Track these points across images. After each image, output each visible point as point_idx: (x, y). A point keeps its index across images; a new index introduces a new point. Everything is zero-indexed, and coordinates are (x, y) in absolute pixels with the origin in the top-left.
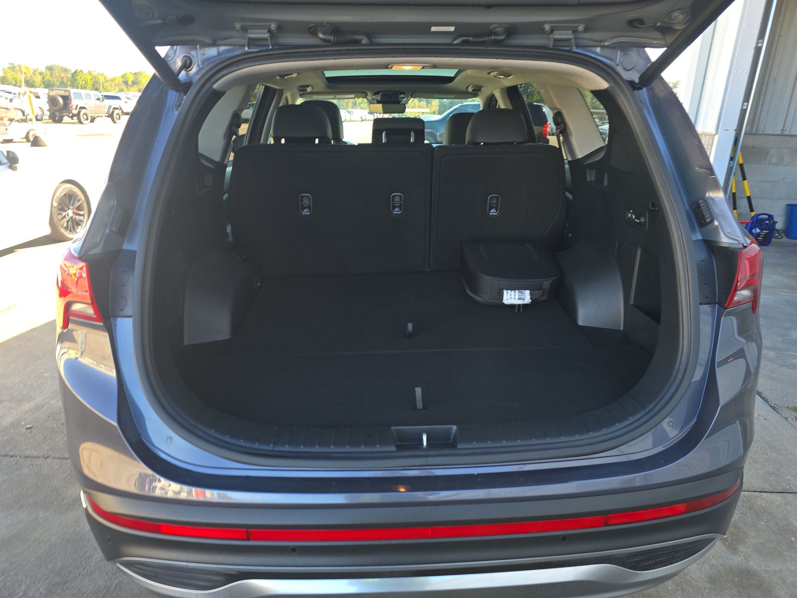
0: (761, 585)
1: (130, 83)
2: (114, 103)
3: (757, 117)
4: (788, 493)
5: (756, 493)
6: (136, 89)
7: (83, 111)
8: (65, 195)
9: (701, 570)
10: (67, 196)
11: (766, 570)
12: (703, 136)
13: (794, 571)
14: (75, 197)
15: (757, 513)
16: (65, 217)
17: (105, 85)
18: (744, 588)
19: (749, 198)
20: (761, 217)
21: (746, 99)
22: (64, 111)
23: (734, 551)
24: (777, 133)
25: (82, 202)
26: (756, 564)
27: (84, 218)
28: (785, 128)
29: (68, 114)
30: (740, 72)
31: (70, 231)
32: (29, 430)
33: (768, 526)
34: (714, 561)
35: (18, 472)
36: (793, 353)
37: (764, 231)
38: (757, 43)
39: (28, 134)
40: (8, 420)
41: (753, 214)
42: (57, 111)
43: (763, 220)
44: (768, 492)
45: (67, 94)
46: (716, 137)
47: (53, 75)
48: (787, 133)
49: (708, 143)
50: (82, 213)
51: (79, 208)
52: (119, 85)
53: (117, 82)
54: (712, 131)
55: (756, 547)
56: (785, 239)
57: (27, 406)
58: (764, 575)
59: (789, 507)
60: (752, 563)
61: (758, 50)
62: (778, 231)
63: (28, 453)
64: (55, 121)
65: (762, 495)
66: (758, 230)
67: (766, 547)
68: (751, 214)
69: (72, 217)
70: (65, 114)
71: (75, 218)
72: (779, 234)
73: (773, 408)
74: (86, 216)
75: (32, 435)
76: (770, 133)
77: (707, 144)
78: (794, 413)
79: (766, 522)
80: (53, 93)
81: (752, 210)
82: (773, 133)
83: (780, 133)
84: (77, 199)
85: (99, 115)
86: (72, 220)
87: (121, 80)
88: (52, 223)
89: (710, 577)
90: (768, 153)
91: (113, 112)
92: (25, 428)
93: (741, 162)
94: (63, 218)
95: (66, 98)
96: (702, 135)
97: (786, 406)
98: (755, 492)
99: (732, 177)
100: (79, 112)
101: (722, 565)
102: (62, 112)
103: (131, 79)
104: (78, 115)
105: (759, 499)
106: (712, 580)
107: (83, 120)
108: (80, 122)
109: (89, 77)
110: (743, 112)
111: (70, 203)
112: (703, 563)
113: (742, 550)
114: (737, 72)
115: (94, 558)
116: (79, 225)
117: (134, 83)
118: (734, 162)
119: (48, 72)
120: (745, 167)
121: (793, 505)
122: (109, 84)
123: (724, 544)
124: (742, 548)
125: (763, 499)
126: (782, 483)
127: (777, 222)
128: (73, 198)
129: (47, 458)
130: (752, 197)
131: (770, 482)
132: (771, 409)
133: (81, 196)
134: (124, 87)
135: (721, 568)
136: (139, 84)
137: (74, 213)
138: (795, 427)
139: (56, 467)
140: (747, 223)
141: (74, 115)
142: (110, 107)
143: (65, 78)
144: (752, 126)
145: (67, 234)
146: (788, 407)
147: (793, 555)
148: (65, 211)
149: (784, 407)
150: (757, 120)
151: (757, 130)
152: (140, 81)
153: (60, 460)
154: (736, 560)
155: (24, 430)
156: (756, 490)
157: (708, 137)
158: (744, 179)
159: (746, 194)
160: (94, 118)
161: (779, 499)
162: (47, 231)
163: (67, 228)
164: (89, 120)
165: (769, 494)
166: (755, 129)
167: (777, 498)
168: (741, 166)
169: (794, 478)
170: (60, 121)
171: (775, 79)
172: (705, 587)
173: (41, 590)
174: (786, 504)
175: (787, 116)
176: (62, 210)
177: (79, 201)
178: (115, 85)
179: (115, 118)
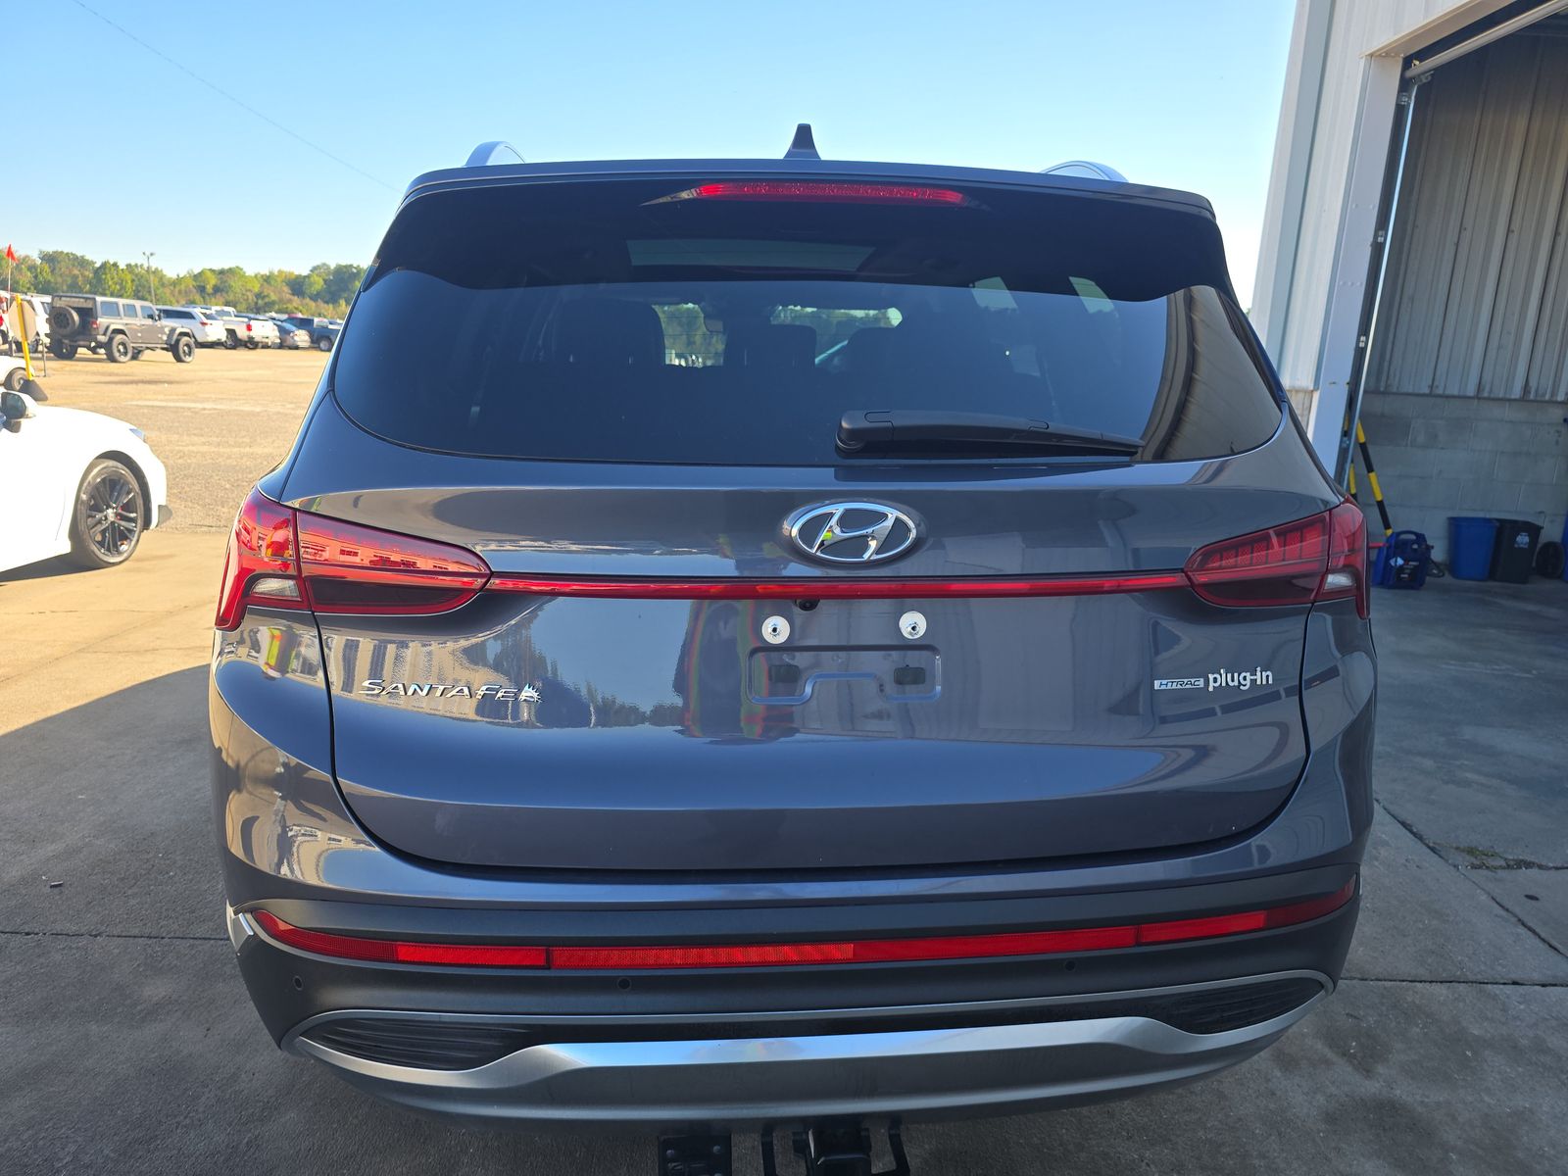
0: (1414, 1124)
1: (209, 289)
2: (180, 325)
3: (1386, 364)
4: (1459, 982)
5: (1404, 983)
6: (222, 300)
7: (119, 338)
8: (103, 480)
9: (1311, 1103)
10: (108, 482)
11: (1422, 1102)
12: (1293, 393)
13: (1471, 1103)
14: (123, 484)
15: (1406, 1014)
16: (99, 522)
17: (158, 292)
18: (1384, 1130)
19: (1380, 504)
20: (1403, 537)
21: (1364, 330)
22: (81, 337)
23: (1368, 1073)
24: (1422, 392)
25: (134, 496)
26: (1405, 1092)
27: (136, 527)
28: (1436, 383)
29: (87, 343)
30: (1350, 284)
31: (109, 550)
32: (56, 890)
33: (1426, 1034)
34: (1333, 1090)
35: (42, 960)
36: (1466, 763)
37: (1411, 563)
38: (1376, 236)
39: (10, 375)
40: (14, 873)
41: (1389, 532)
42: (65, 337)
43: (1406, 543)
44: (1425, 982)
45: (89, 305)
46: (1316, 396)
47: (57, 271)
48: (1440, 391)
49: (1303, 404)
50: (133, 515)
51: (127, 507)
52: (187, 293)
53: (183, 287)
54: (1307, 382)
55: (1406, 1067)
56: (1448, 579)
57: (51, 849)
58: (1420, 1109)
59: (1461, 1005)
60: (1398, 1092)
61: (1377, 248)
62: (1437, 565)
63: (58, 928)
64: (60, 356)
65: (1415, 986)
66: (1400, 561)
67: (1422, 1067)
68: (1385, 534)
69: (113, 523)
70: (82, 343)
71: (119, 525)
72: (1440, 570)
73: (1433, 849)
74: (140, 522)
75: (64, 898)
76: (1410, 391)
77: (1301, 407)
78: (1468, 857)
79: (1422, 1028)
80: (59, 304)
81: (1387, 526)
82: (1416, 391)
83: (1426, 391)
84: (126, 489)
85: (149, 346)
86: (114, 528)
87: (191, 283)
88: (75, 533)
89: (1327, 1114)
90: (1410, 426)
91: (178, 341)
92: (48, 886)
93: (1362, 439)
94: (95, 525)
95: (88, 314)
96: (1290, 391)
97: (1454, 845)
98: (1403, 981)
99: (1348, 465)
100: (111, 340)
101: (1347, 1096)
102: (78, 338)
103: (213, 281)
104: (108, 346)
105: (1411, 992)
106: (1330, 1118)
107: (117, 354)
108: (112, 359)
109: (129, 277)
110: (1360, 352)
111: (111, 495)
112: (1315, 1093)
113: (1381, 1072)
114: (1344, 283)
115: (203, 1099)
116: (126, 538)
117: (217, 290)
118: (1350, 440)
119: (46, 268)
120: (1371, 450)
121: (1468, 1001)
122: (167, 291)
123: (1351, 1062)
124: (1380, 1069)
125: (1417, 993)
126: (1450, 967)
127: (1433, 547)
128: (118, 487)
129: (96, 936)
130: (1385, 503)
131: (1429, 965)
132: (1429, 851)
133: (134, 484)
134: (198, 297)
135: (1346, 1099)
136: (227, 292)
137: (117, 514)
138: (1470, 880)
139: (116, 951)
140: (1380, 548)
141: (100, 345)
142: (173, 330)
143: (80, 278)
144: (1378, 379)
145: (101, 554)
146: (1457, 848)
147: (1469, 1078)
148: (101, 511)
149: (1452, 847)
150: (1386, 369)
151: (1387, 386)
152: (230, 287)
153: (121, 940)
154: (1371, 1087)
155: (47, 890)
156: (1405, 978)
157: (1301, 395)
158: (1370, 469)
159: (1374, 497)
160: (140, 352)
161: (1444, 992)
162: (64, 547)
163: (101, 544)
164: (129, 355)
165: (1427, 985)
166: (1383, 384)
167: (1441, 991)
168: (1363, 447)
169: (1470, 958)
170: (70, 355)
171: (1412, 299)
172: (1318, 1129)
173: (106, 1152)
174: (1456, 999)
175: (1437, 362)
176: (97, 508)
177: (129, 493)
178: (180, 292)
179: (181, 351)
